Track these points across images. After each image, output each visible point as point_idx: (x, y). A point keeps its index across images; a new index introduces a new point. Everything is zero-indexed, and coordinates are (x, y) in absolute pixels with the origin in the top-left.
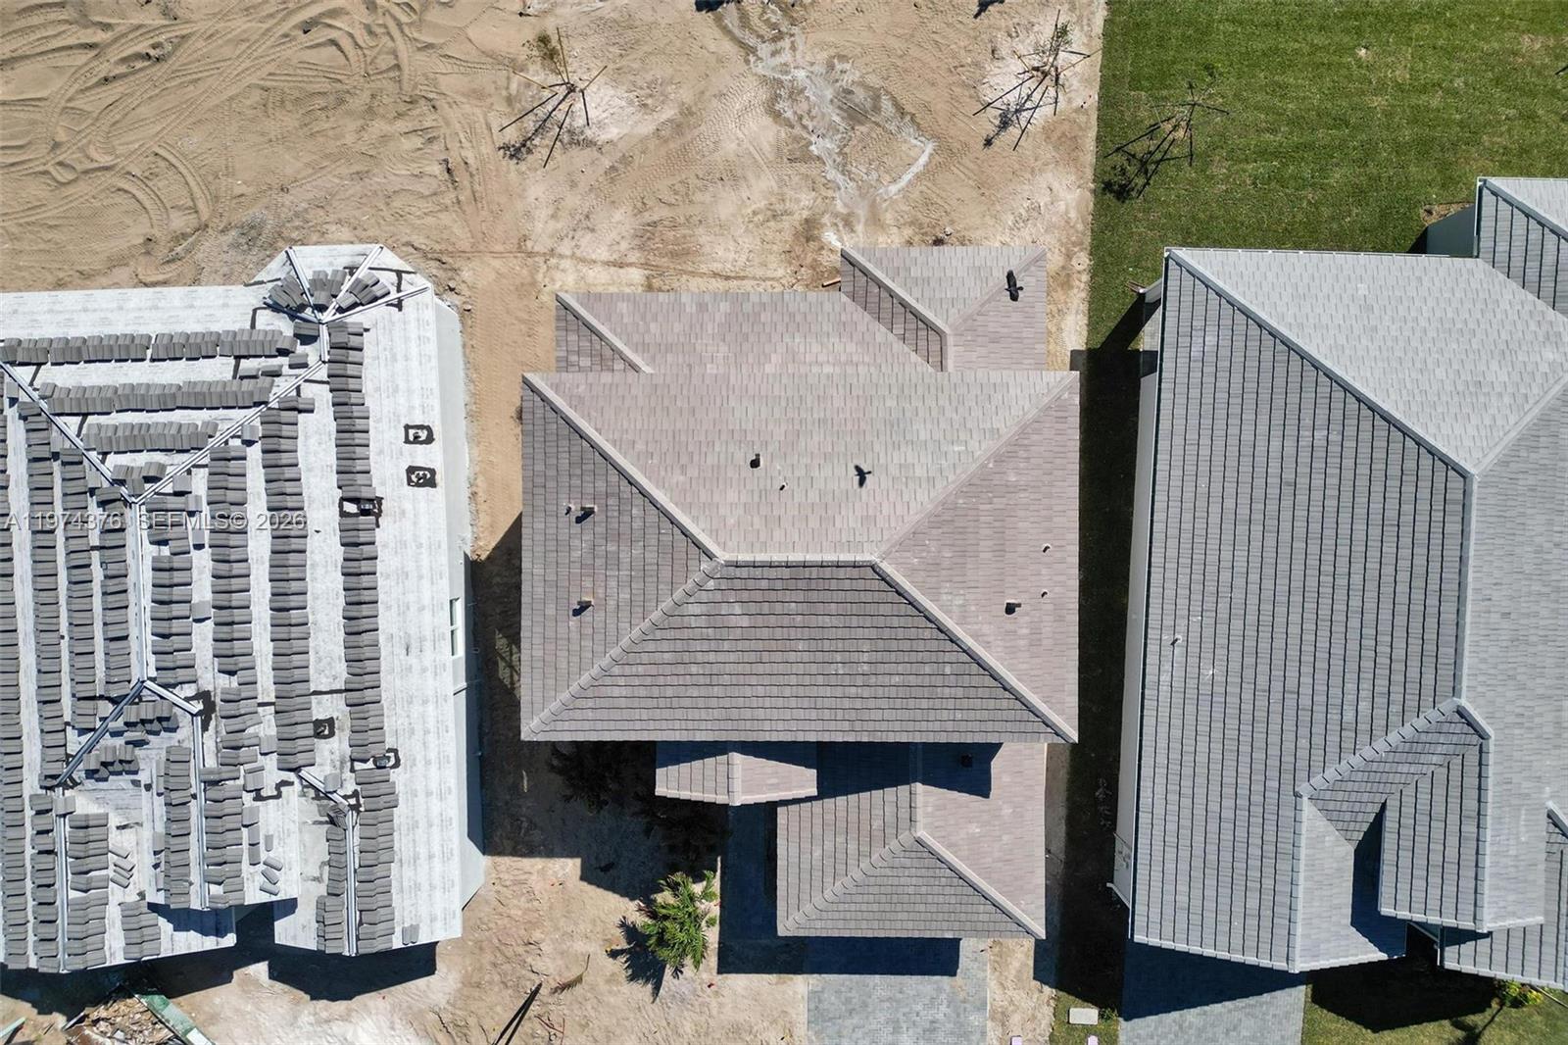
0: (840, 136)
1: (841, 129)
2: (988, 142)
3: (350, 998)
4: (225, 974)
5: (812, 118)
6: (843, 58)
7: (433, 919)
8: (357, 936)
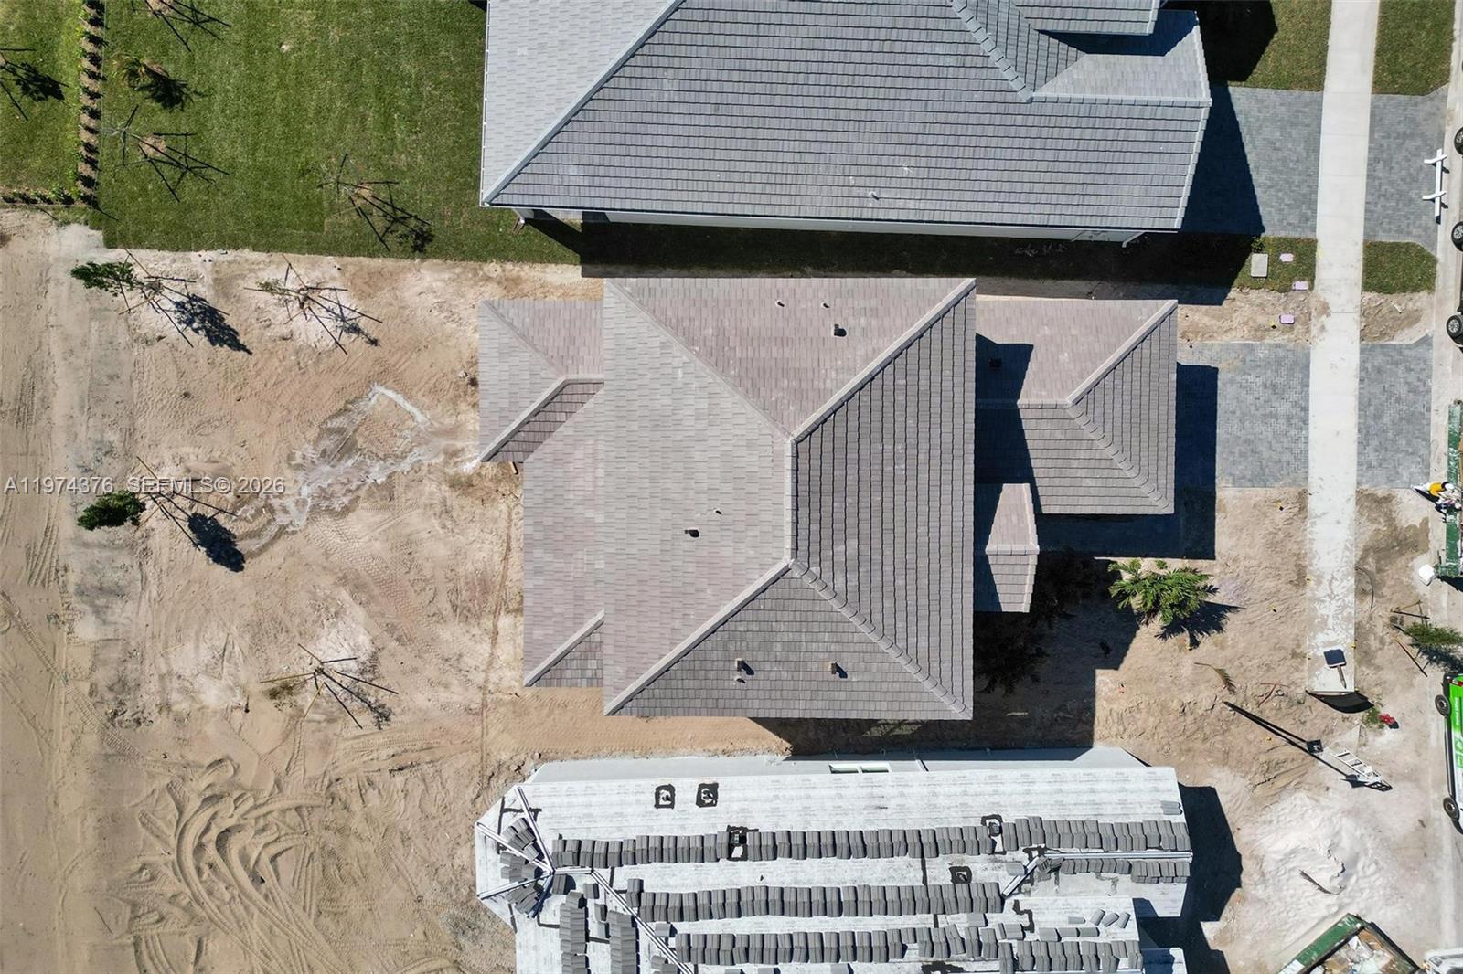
0: (368, 460)
1: (361, 458)
2: (374, 342)
3: (1239, 856)
4: (1214, 956)
5: (350, 481)
6: (290, 457)
7: (1156, 790)
8: (1172, 851)
